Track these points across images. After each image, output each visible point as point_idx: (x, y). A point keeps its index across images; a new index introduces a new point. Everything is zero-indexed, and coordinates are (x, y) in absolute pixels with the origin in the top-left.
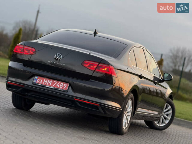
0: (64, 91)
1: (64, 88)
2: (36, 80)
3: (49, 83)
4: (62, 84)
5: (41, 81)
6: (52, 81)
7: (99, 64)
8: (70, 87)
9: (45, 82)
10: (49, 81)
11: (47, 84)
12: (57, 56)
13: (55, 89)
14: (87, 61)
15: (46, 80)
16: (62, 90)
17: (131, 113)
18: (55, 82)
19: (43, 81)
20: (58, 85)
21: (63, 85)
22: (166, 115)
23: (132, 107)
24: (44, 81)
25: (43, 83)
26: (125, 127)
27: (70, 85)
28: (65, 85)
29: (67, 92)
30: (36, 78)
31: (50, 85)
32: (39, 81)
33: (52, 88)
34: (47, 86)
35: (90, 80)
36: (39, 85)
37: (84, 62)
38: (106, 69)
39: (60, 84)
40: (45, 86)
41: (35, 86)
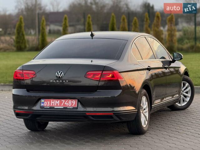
0: (74, 108)
1: (73, 105)
2: (43, 103)
3: (57, 103)
4: (70, 102)
5: (48, 103)
6: (59, 101)
7: (102, 72)
8: (79, 103)
9: (53, 104)
10: (56, 101)
11: (56, 105)
12: (58, 74)
13: (65, 108)
14: (89, 72)
15: (53, 101)
16: (72, 108)
17: (148, 109)
18: (62, 101)
19: (50, 103)
20: (66, 103)
21: (72, 103)
22: (185, 93)
23: (147, 103)
24: (52, 102)
25: (51, 105)
26: (145, 124)
27: (79, 101)
28: (74, 102)
29: (77, 109)
30: (43, 101)
31: (58, 105)
32: (46, 104)
33: (61, 108)
34: (55, 108)
35: (98, 90)
36: (48, 108)
37: (87, 74)
38: (110, 75)
39: (68, 102)
40: (53, 108)
41: (43, 109)
